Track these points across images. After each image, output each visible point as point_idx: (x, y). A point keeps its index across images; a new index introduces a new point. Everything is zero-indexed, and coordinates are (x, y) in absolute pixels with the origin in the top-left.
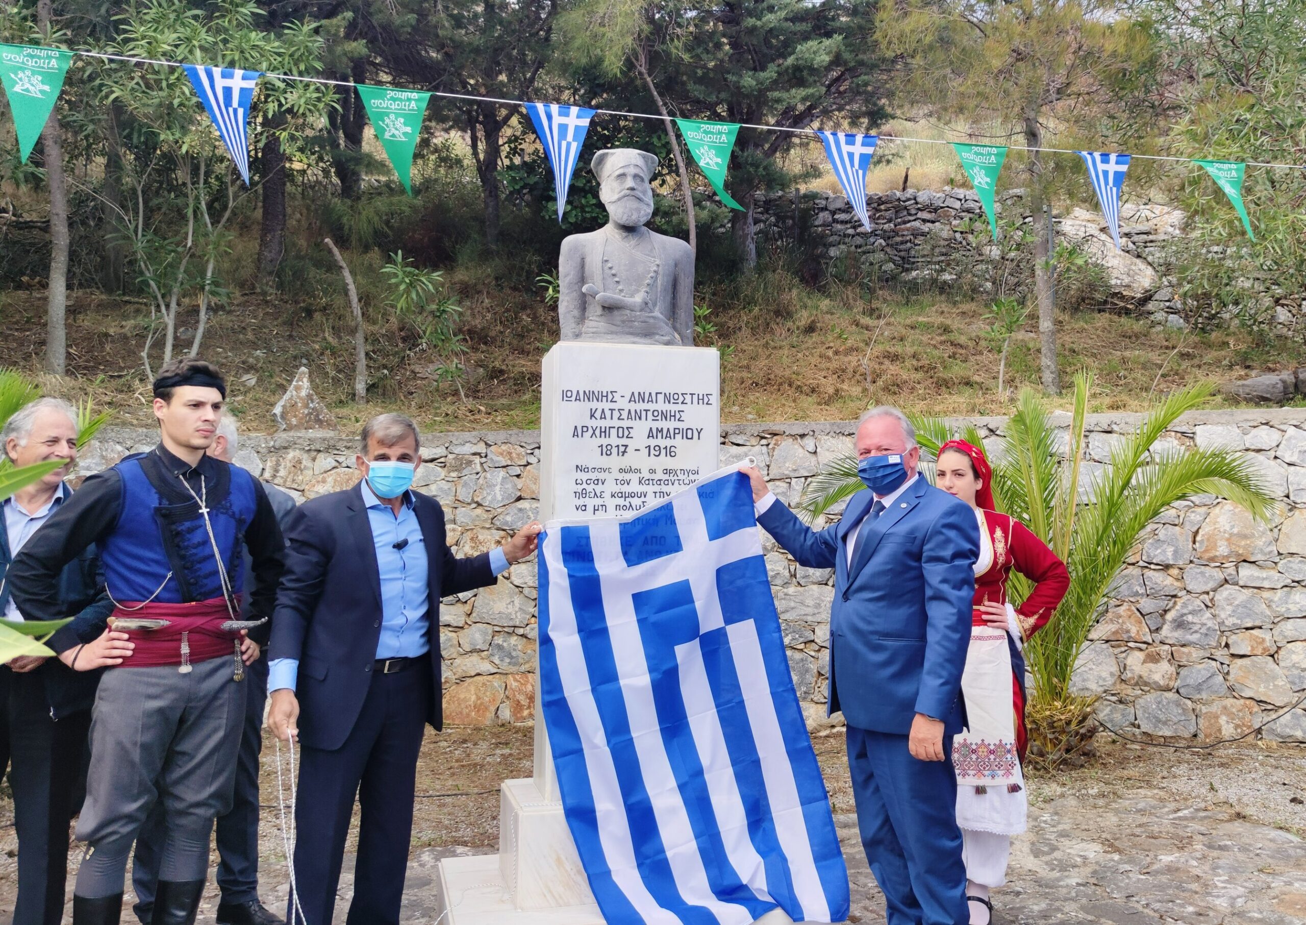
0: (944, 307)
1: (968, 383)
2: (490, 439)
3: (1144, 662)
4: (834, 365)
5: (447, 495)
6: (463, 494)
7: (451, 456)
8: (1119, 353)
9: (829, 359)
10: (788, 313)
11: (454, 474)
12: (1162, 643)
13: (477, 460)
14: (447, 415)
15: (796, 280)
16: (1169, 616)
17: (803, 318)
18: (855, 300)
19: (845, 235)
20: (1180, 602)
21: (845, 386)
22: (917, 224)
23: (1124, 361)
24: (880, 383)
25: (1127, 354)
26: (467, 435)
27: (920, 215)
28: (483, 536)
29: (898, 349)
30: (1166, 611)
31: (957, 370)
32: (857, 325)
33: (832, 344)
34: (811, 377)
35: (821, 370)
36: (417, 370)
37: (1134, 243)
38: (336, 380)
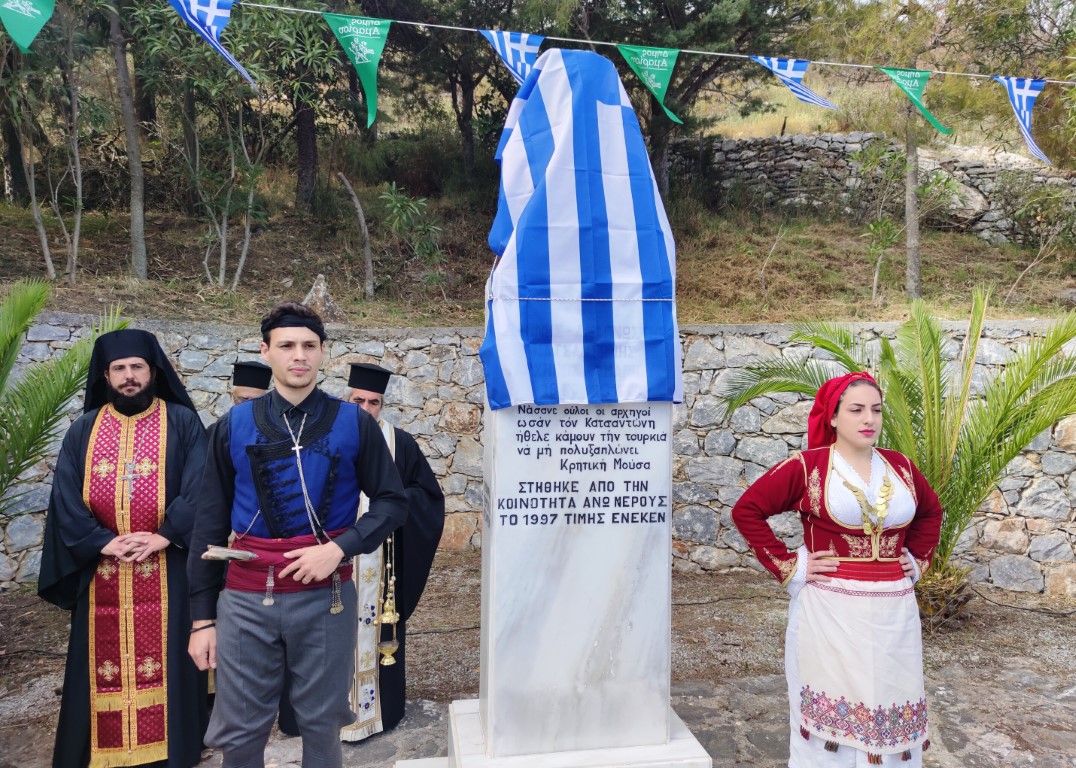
0: (817, 226)
1: (843, 290)
2: (464, 332)
3: (1001, 530)
4: (732, 274)
5: (432, 375)
6: (444, 375)
7: (433, 346)
8: (963, 265)
9: (728, 269)
10: (695, 232)
11: (436, 360)
12: (1018, 515)
13: (454, 349)
14: (433, 312)
15: (701, 206)
16: (1026, 494)
17: (707, 236)
18: (746, 222)
19: (735, 170)
20: (1036, 482)
21: (742, 292)
22: (793, 162)
23: (969, 270)
24: (770, 289)
25: (971, 265)
26: (446, 330)
27: (795, 154)
28: (459, 408)
29: (784, 261)
30: (1023, 489)
31: (834, 279)
32: (750, 241)
33: (730, 257)
34: (715, 284)
35: (721, 278)
36: (413, 275)
37: (968, 175)
38: (353, 283)
